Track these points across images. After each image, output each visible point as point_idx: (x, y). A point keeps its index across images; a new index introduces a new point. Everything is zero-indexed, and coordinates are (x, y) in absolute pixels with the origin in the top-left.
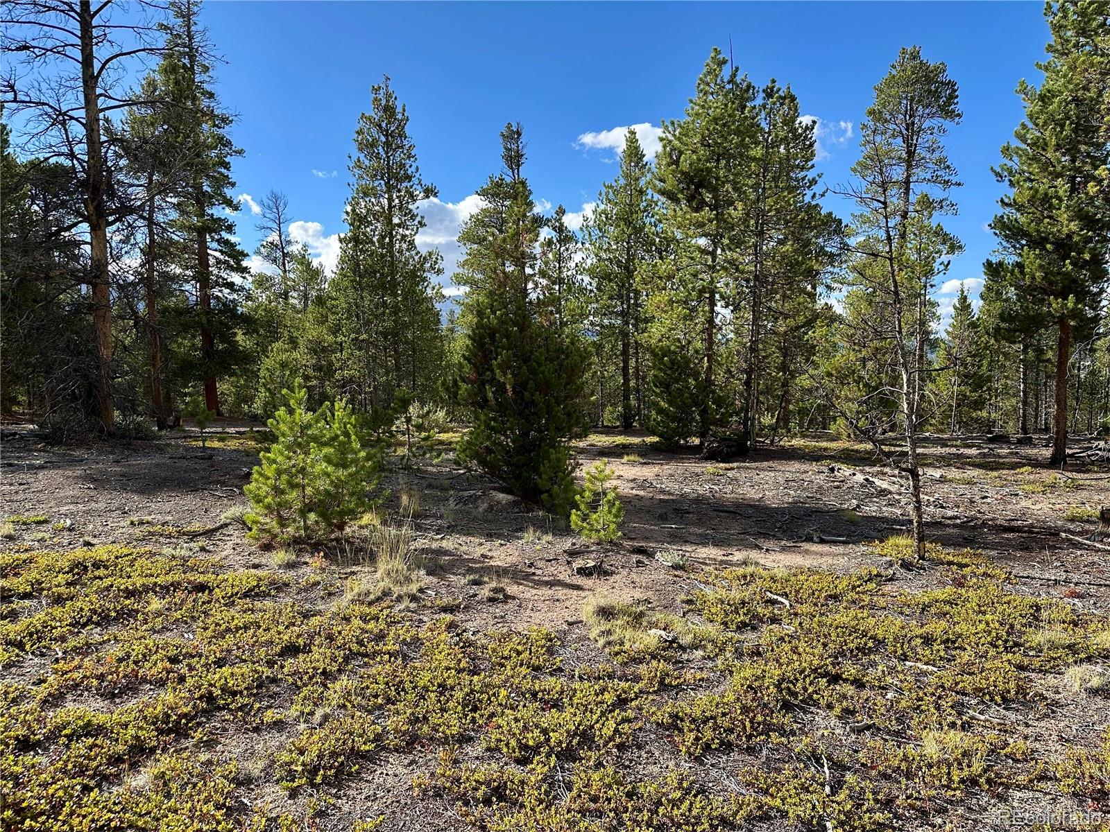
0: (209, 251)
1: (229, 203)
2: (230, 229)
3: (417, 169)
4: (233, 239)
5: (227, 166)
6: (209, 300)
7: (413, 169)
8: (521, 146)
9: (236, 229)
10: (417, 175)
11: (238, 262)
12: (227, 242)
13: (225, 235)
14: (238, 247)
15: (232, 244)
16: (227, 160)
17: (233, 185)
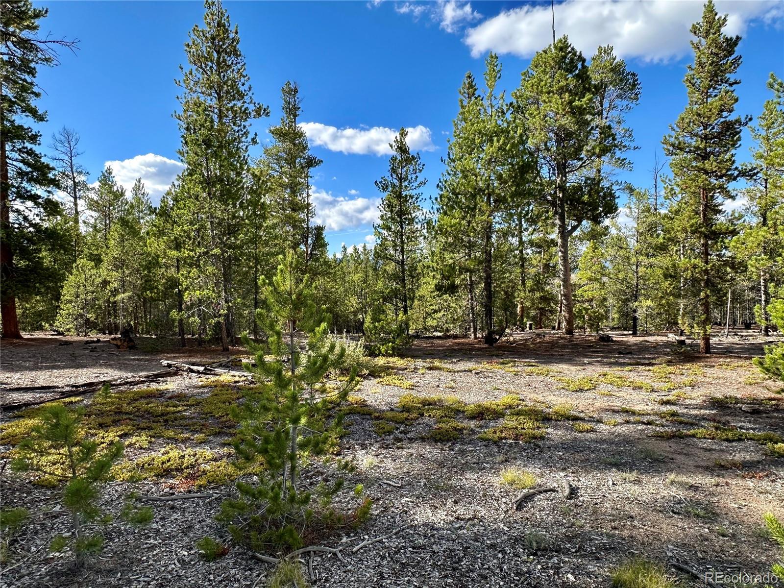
0: (8, 160)
1: (33, 112)
2: (34, 139)
3: (250, 88)
4: (37, 149)
5: (32, 72)
6: (8, 212)
7: (246, 87)
8: (297, 100)
9: (40, 139)
10: (250, 94)
11: (44, 175)
12: (30, 153)
13: (28, 145)
14: (43, 160)
15: (36, 155)
16: (32, 65)
17: (37, 95)
